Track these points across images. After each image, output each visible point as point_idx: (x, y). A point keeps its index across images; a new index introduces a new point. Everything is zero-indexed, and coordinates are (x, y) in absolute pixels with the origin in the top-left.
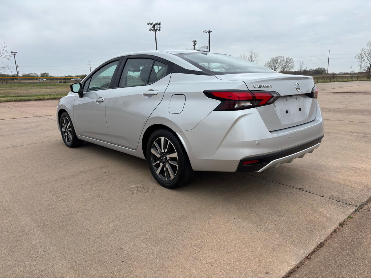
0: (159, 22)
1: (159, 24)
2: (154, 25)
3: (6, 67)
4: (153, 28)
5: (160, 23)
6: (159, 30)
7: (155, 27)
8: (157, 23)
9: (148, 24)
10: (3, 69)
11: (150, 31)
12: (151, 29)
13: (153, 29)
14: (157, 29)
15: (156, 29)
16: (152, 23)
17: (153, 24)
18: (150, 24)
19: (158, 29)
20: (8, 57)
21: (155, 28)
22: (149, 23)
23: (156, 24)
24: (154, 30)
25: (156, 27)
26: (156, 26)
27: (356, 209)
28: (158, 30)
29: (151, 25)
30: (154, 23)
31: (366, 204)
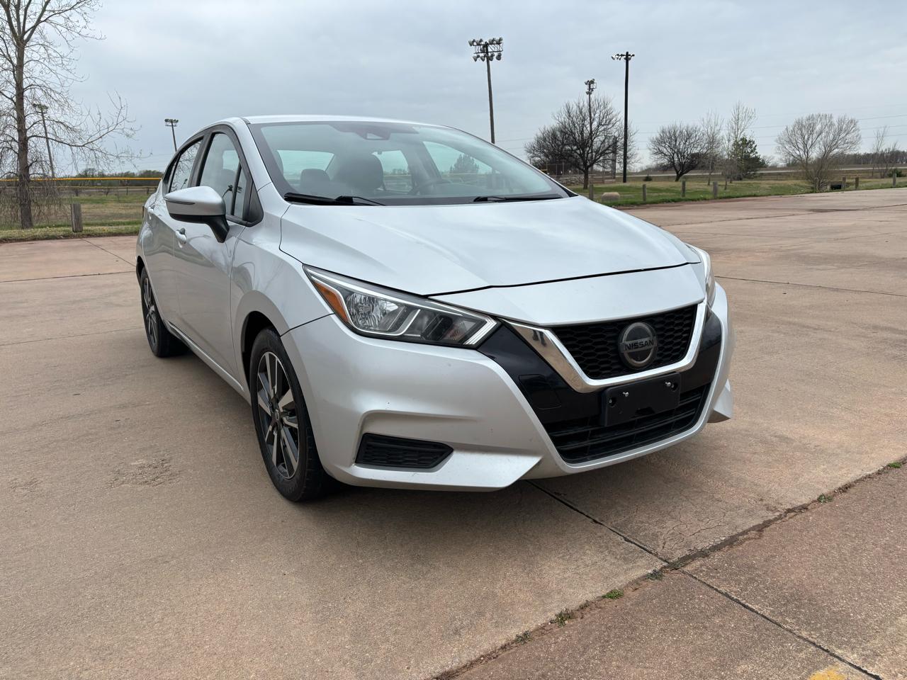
0: (497, 38)
2: (486, 45)
3: (123, 155)
4: (483, 52)
5: (500, 40)
6: (499, 58)
7: (487, 50)
8: (493, 40)
9: (471, 44)
10: (117, 161)
11: (476, 60)
12: (478, 56)
13: (482, 55)
14: (492, 56)
15: (490, 54)
16: (481, 41)
17: (483, 43)
18: (475, 44)
19: (496, 54)
20: (130, 132)
21: (487, 52)
22: (474, 41)
23: (492, 42)
24: (485, 57)
25: (490, 50)
26: (490, 48)
27: (658, 568)
28: (495, 58)
29: (478, 45)
30: (486, 40)
31: (704, 554)
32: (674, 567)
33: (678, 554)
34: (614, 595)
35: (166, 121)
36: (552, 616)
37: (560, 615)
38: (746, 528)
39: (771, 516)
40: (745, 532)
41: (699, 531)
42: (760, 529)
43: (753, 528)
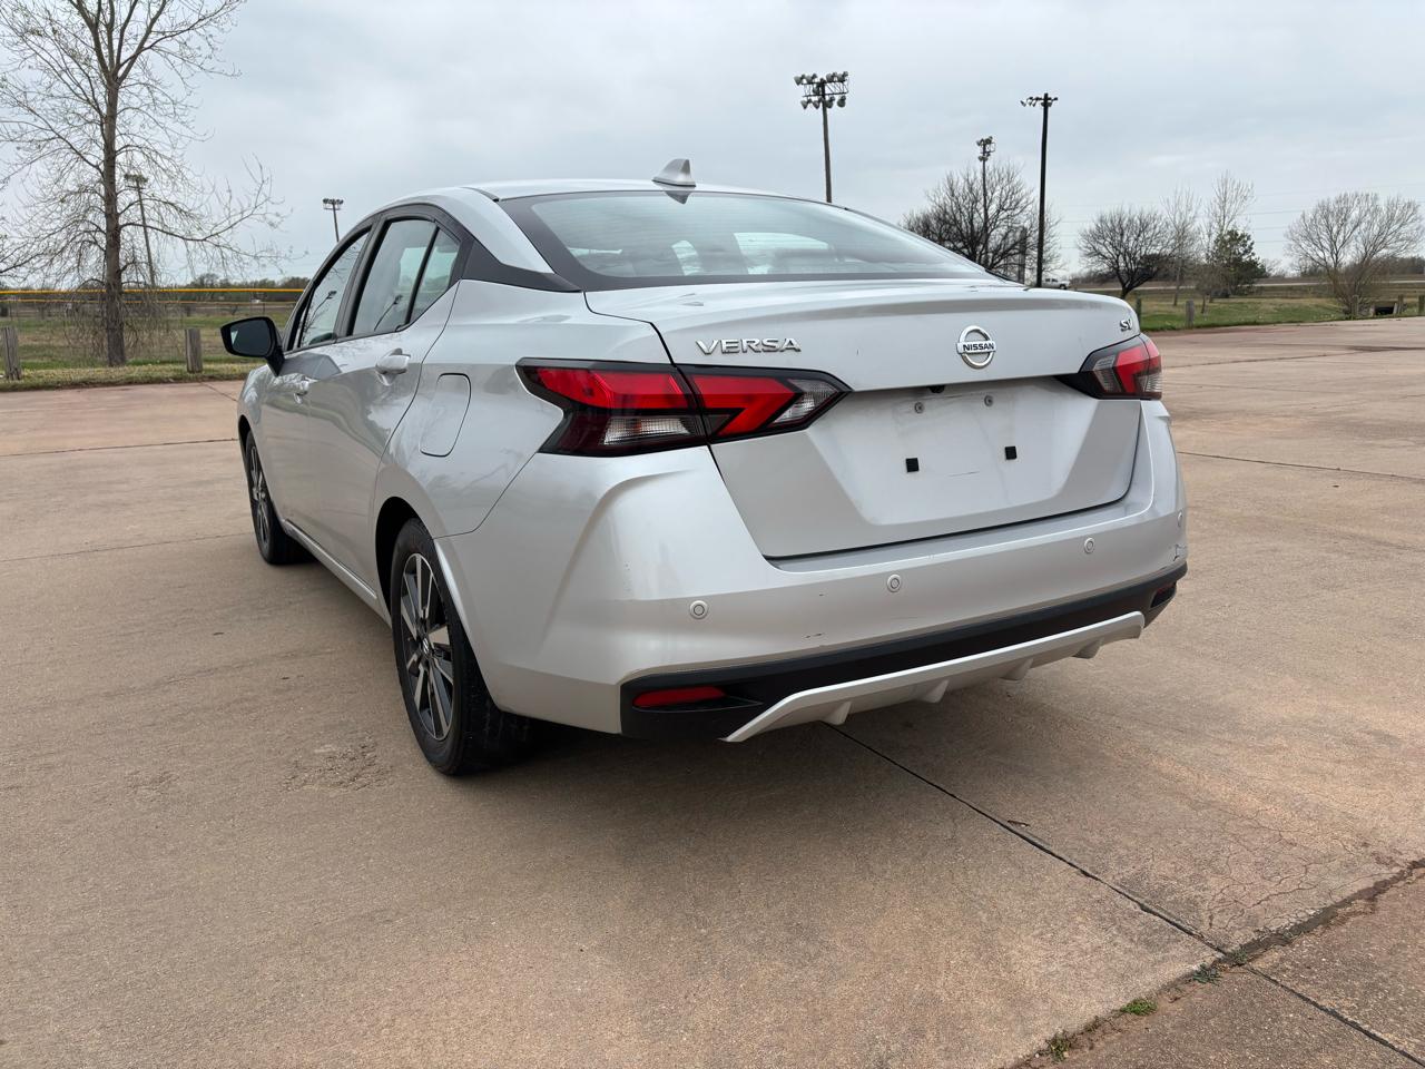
0: (840, 72)
1: (842, 79)
2: (822, 84)
3: (264, 254)
4: (816, 93)
5: (845, 75)
6: (842, 103)
7: (823, 90)
8: (834, 76)
9: (799, 81)
10: (255, 263)
11: (805, 107)
12: (809, 101)
13: (815, 99)
14: (832, 100)
15: (827, 98)
16: (814, 76)
17: (816, 80)
18: (805, 81)
19: (837, 98)
20: (276, 220)
21: (824, 95)
22: (803, 77)
23: (831, 79)
24: (819, 102)
25: (827, 91)
26: (829, 88)
28: (835, 103)
29: (810, 82)
30: (822, 75)
31: (1283, 939)
32: (1235, 960)
33: (1239, 939)
34: (1139, 1009)
35: (325, 201)
36: (1039, 1041)
37: (1054, 1041)
38: (1347, 893)
39: (1386, 873)
40: (1347, 902)
41: (1267, 899)
42: (1373, 894)
43: (1360, 895)
